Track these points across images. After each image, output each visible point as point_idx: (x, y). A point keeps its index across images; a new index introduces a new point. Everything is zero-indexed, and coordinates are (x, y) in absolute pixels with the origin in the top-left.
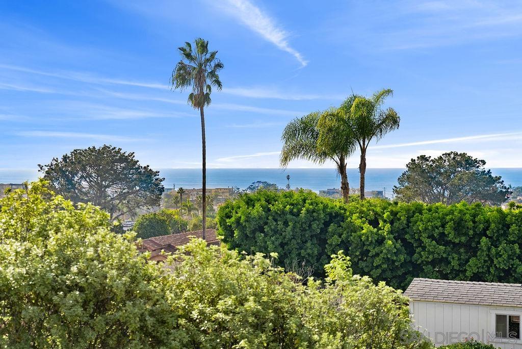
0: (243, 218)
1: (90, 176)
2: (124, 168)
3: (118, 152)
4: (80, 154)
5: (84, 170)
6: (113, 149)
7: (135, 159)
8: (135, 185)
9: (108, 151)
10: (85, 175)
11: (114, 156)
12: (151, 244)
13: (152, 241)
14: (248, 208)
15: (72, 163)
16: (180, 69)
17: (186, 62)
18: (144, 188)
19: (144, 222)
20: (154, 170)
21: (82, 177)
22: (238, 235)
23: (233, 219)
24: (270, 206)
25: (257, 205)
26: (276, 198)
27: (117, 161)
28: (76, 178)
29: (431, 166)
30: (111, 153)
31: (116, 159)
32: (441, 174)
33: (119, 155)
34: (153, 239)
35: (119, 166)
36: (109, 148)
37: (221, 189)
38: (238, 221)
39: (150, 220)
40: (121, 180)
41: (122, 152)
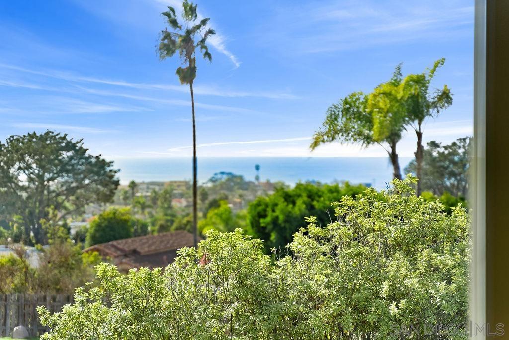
0: (281, 218)
1: (28, 167)
2: (71, 158)
3: (64, 138)
4: (18, 140)
5: (22, 159)
6: (57, 135)
7: (84, 147)
8: (85, 177)
9: (51, 137)
10: (22, 165)
11: (60, 143)
12: (113, 249)
13: (113, 246)
14: (287, 205)
15: (8, 151)
16: (165, 38)
17: (171, 29)
18: (95, 181)
19: (102, 223)
20: (108, 160)
21: (20, 168)
22: (275, 238)
23: (269, 219)
24: (315, 203)
25: (299, 202)
26: (320, 194)
27: (63, 149)
28: (12, 170)
29: (443, 153)
30: (55, 139)
31: (62, 147)
32: (455, 163)
33: (65, 141)
34: (115, 243)
35: (66, 154)
36: (53, 133)
37: (176, 182)
38: (275, 221)
39: (110, 220)
40: (67, 172)
41: (68, 138)
